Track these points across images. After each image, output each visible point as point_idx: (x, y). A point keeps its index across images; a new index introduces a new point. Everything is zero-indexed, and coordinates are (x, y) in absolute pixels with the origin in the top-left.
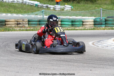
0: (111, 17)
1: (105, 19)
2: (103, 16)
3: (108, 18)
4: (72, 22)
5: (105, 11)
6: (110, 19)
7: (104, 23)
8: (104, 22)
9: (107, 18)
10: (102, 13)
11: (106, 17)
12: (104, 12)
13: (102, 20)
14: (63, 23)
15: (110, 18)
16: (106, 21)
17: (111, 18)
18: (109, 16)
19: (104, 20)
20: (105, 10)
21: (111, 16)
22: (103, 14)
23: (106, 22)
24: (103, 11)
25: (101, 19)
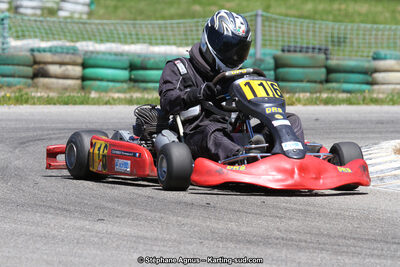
0: (308, 48)
1: (276, 59)
2: (264, 45)
3: (289, 51)
4: (132, 67)
5: (273, 24)
6: (298, 57)
7: (272, 73)
8: (269, 70)
9: (283, 51)
10: (263, 30)
11: (280, 48)
12: (270, 26)
13: (262, 61)
14: (90, 71)
15: (295, 51)
16: (279, 64)
17: (301, 51)
18: (292, 44)
19: (272, 61)
20: (276, 20)
21: (299, 45)
22: (264, 35)
23: (281, 70)
24: (267, 23)
25: (258, 56)
